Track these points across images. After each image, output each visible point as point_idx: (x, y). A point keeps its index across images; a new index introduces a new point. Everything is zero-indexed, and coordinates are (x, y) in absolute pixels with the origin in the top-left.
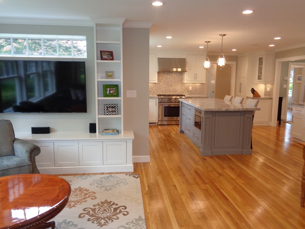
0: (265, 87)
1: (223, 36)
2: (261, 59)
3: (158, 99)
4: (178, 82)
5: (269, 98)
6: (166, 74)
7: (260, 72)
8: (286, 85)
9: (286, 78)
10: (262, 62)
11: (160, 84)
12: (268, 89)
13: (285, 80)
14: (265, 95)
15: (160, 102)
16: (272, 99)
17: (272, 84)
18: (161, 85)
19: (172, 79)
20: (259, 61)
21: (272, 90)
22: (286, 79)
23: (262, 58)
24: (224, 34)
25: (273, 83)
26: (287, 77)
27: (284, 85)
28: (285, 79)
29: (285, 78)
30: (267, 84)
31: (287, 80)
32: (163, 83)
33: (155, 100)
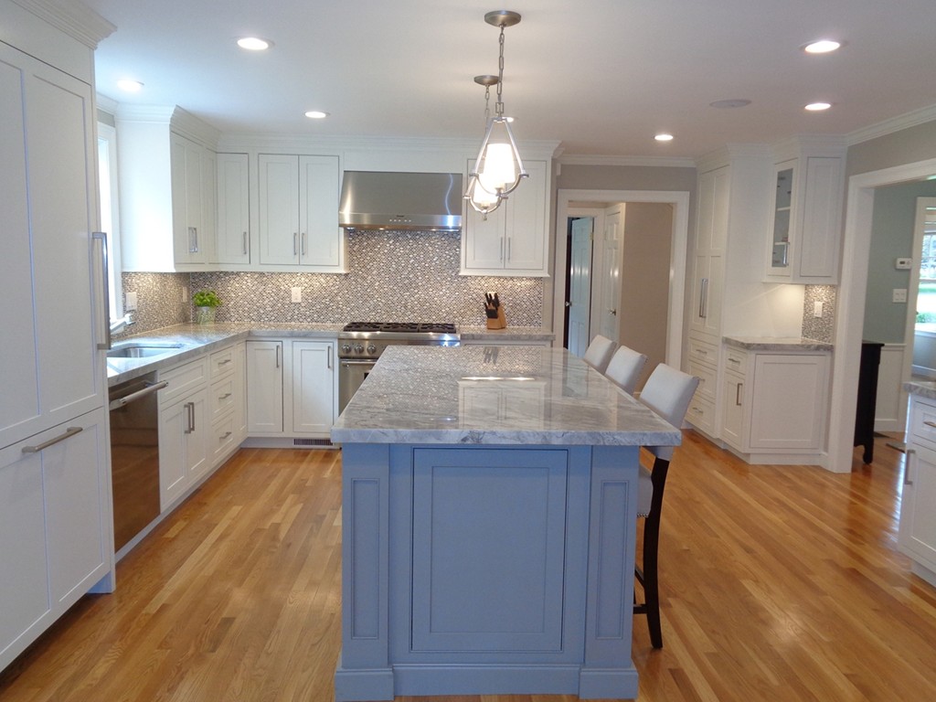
0: (806, 299)
1: (504, 25)
2: (784, 178)
3: (336, 343)
4: (442, 271)
5: (818, 348)
6: (389, 238)
7: (781, 234)
8: (905, 290)
9: (902, 263)
10: (790, 192)
11: (364, 279)
12: (818, 307)
13: (899, 270)
14: (806, 330)
15: (343, 354)
16: (830, 349)
17: (833, 286)
18: (371, 285)
19: (415, 259)
20: (778, 186)
21: (831, 311)
22: (905, 266)
23: (791, 171)
24: (509, 13)
25: (836, 283)
26: (910, 256)
27: (896, 291)
28: (899, 266)
29: (899, 260)
30: (813, 285)
31: (909, 270)
32: (379, 274)
33: (324, 346)
